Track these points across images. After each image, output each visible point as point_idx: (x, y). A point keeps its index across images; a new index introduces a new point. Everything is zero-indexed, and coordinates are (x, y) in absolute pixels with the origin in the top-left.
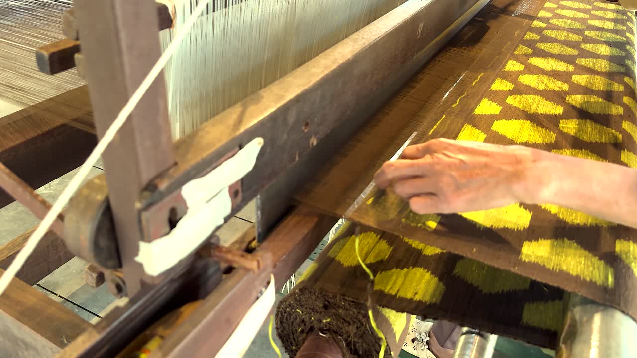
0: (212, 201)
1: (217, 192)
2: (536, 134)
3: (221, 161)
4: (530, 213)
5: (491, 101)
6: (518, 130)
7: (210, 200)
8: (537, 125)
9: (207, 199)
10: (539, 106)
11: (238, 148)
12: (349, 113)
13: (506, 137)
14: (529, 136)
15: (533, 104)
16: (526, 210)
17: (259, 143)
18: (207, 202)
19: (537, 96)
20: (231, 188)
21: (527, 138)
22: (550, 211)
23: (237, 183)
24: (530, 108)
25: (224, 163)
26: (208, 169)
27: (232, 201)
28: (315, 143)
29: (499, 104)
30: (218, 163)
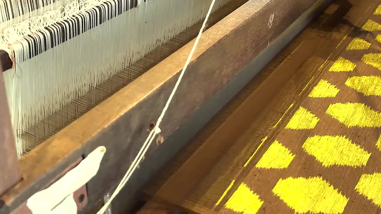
0: (57, 207)
1: (62, 199)
2: (368, 117)
3: (63, 172)
4: (347, 198)
5: (330, 84)
6: (351, 113)
7: (54, 208)
8: (371, 109)
9: (52, 207)
10: (377, 87)
11: (81, 158)
12: (198, 108)
13: (338, 121)
14: (361, 119)
15: (371, 86)
16: (343, 196)
17: (102, 151)
18: (52, 210)
19: (377, 77)
20: (75, 193)
21: (358, 122)
22: (367, 197)
23: (82, 188)
24: (368, 91)
25: (67, 174)
26: (52, 181)
27: (77, 206)
28: (162, 141)
29: (337, 87)
30: (62, 174)
